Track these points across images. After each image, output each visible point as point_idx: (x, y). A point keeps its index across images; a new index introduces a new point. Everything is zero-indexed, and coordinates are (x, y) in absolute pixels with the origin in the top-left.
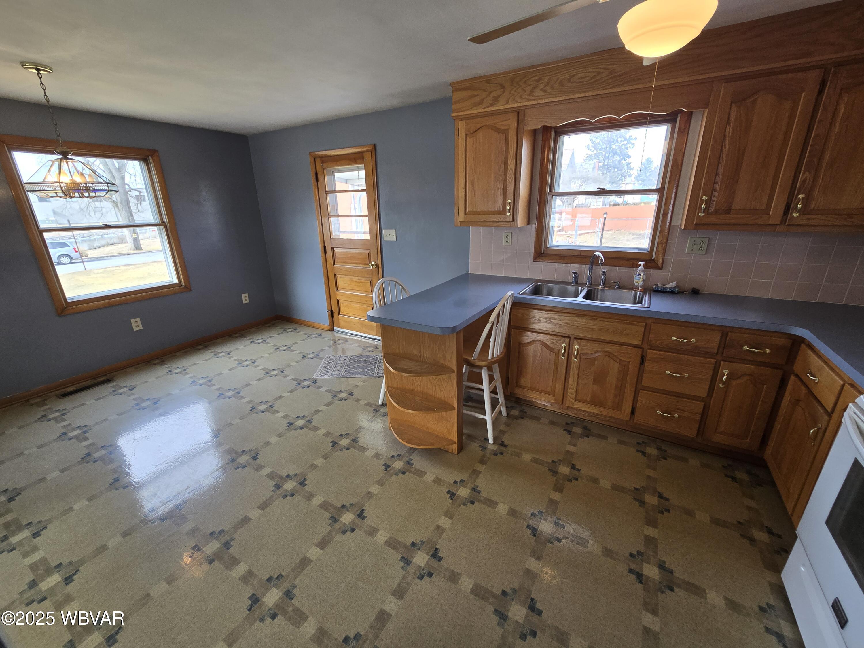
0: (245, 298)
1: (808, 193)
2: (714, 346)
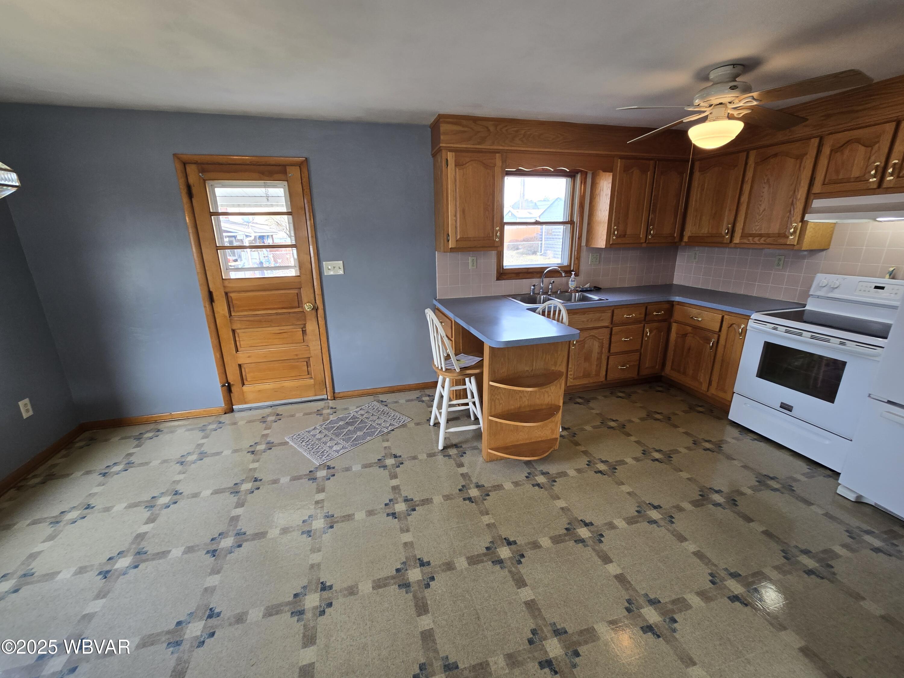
0: (25, 408)
1: (653, 225)
2: (643, 316)
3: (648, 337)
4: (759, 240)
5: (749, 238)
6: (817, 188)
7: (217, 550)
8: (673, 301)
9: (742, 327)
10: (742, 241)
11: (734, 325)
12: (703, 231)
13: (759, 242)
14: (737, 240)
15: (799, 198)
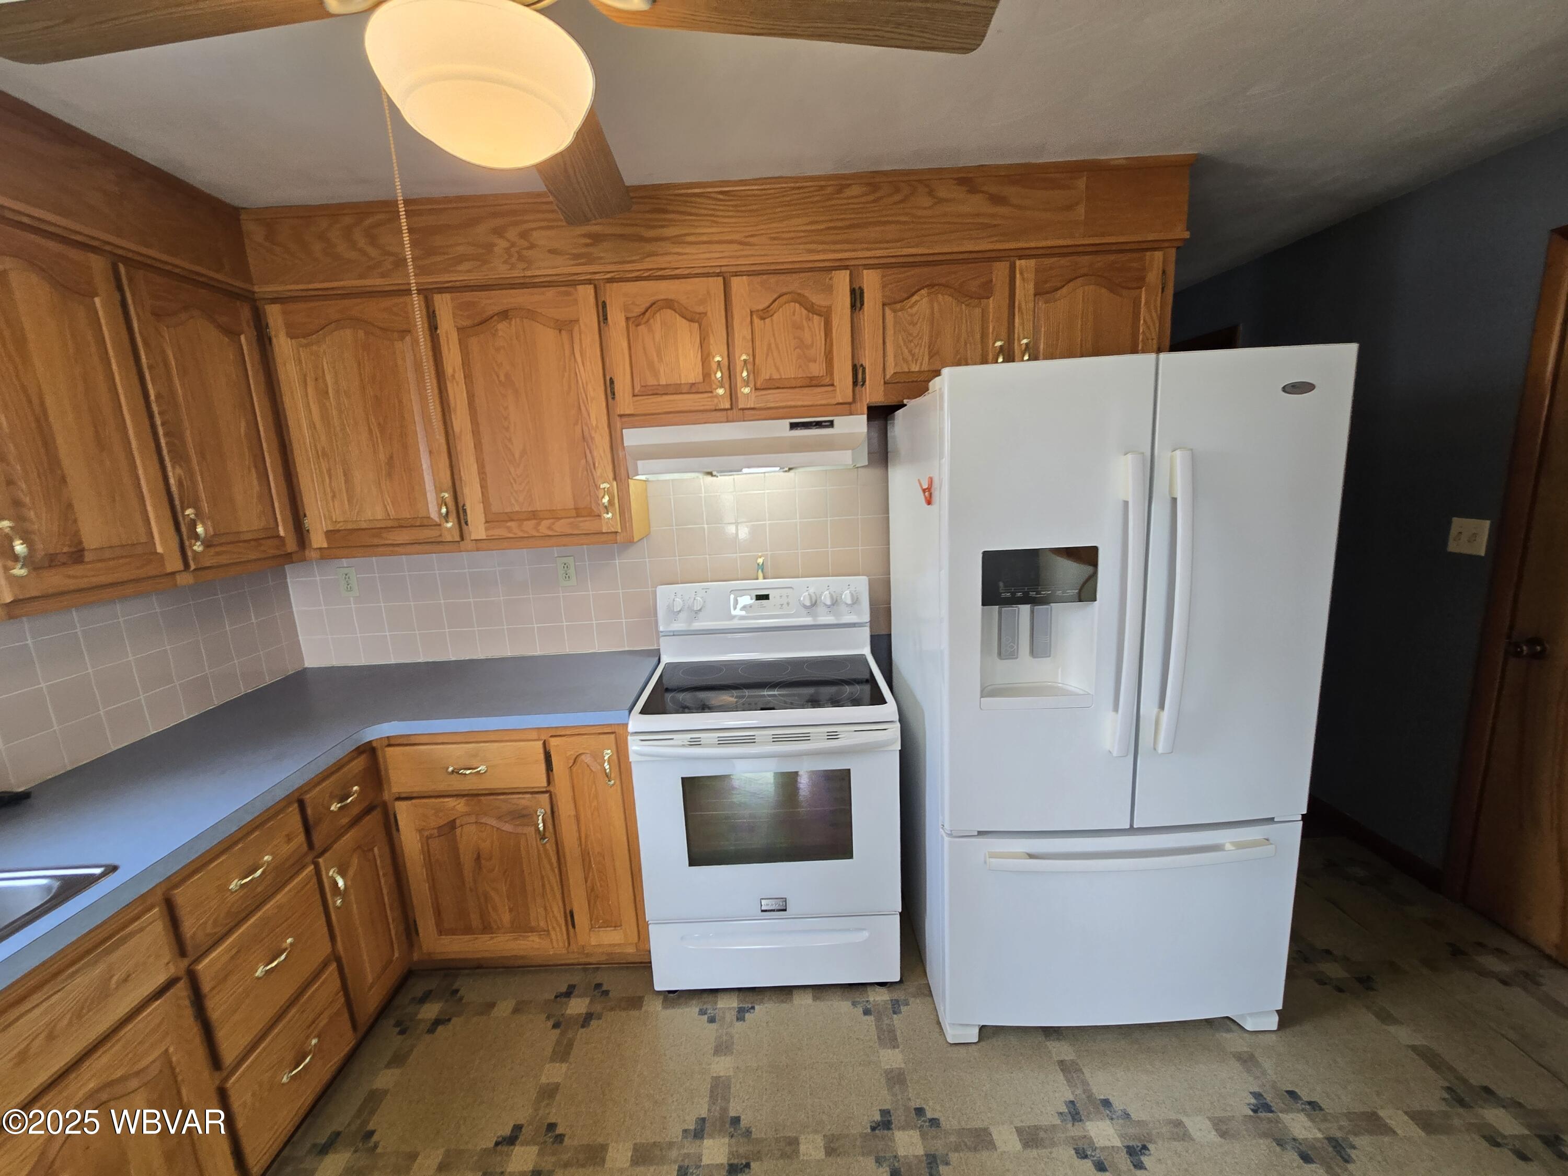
1: (196, 506)
2: (301, 838)
3: (344, 894)
4: (536, 528)
5: (509, 524)
6: (625, 403)
8: (370, 742)
9: (606, 758)
10: (491, 532)
11: (583, 757)
12: (369, 515)
13: (538, 531)
14: (477, 528)
15: (594, 425)
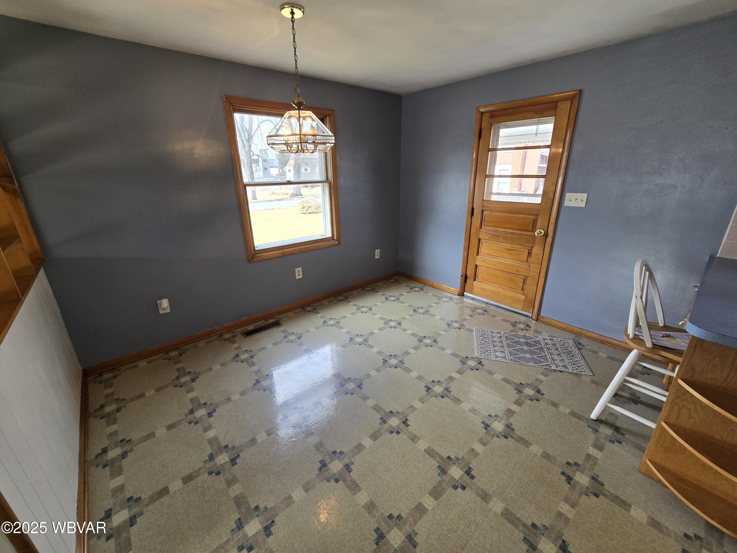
0: (377, 254)
7: (387, 361)
